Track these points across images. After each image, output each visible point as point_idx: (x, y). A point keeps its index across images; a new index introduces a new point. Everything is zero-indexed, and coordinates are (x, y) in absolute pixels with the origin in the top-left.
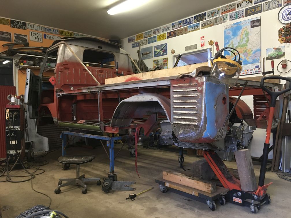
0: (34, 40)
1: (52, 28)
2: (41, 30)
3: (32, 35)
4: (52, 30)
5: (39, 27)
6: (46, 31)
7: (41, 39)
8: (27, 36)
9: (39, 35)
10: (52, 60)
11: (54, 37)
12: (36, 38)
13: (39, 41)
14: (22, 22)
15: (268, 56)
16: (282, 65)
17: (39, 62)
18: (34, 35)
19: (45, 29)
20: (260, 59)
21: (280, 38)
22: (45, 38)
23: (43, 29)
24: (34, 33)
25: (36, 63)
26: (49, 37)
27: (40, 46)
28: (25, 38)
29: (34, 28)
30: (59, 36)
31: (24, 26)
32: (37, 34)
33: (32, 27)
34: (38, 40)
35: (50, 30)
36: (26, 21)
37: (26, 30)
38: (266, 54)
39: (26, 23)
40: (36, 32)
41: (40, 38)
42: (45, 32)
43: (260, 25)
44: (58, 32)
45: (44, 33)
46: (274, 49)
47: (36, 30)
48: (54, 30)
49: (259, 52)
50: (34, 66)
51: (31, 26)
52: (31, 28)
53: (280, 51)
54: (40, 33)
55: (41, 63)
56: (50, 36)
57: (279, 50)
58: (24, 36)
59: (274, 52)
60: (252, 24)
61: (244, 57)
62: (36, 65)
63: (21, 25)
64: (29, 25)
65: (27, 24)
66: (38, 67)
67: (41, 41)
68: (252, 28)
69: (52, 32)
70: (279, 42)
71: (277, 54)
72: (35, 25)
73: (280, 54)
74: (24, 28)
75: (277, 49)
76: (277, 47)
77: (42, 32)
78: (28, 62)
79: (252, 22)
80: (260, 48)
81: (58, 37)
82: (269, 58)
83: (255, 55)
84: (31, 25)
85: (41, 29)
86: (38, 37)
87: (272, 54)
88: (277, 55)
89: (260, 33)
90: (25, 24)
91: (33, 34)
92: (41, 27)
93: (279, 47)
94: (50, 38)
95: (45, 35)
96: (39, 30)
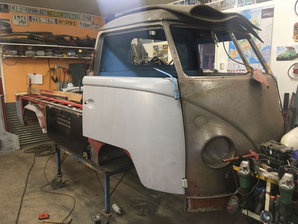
0: (18, 24)
1: (39, 9)
2: (25, 12)
3: (15, 19)
4: (39, 10)
5: (23, 8)
6: (32, 12)
7: (27, 23)
8: (10, 20)
9: (24, 18)
10: (39, 47)
11: (42, 19)
12: (20, 21)
13: (24, 25)
14: (3, 4)
15: (279, 56)
16: (293, 69)
17: (23, 51)
18: (17, 19)
19: (31, 10)
20: (269, 59)
21: (295, 35)
22: (31, 21)
23: (27, 11)
24: (18, 16)
25: (20, 52)
26: (35, 19)
27: (26, 31)
28: (7, 23)
29: (18, 10)
30: (47, 17)
31: (5, 9)
32: (22, 17)
33: (15, 9)
34: (23, 23)
35: (37, 11)
36: (8, 3)
37: (8, 13)
38: (277, 53)
39: (7, 5)
40: (20, 15)
41: (25, 21)
42: (30, 13)
43: (272, 16)
44: (45, 13)
45: (29, 15)
46: (287, 48)
47: (19, 12)
48: (40, 11)
49: (268, 49)
50: (18, 56)
51: (13, 8)
52: (13, 11)
53: (294, 51)
54: (24, 16)
55: (26, 52)
56: (37, 18)
57: (292, 50)
58: (7, 20)
59: (286, 51)
60: (264, 14)
61: (251, 53)
62: (20, 54)
63: (3, 8)
64: (12, 7)
65: (9, 6)
66: (23, 56)
67: (27, 25)
68: (264, 19)
69: (39, 13)
70: (293, 39)
71: (289, 54)
72: (18, 7)
73: (293, 55)
74: (6, 11)
75: (290, 48)
76: (290, 46)
77: (27, 14)
78: (11, 52)
79: (264, 11)
80: (270, 45)
81: (46, 19)
82: (280, 58)
83: (264, 53)
84: (13, 6)
85: (25, 10)
86: (22, 20)
87: (283, 54)
88: (289, 56)
89: (271, 26)
90: (6, 7)
91: (16, 17)
92: (25, 8)
93: (293, 47)
94: (36, 21)
95: (30, 17)
96: (23, 12)
